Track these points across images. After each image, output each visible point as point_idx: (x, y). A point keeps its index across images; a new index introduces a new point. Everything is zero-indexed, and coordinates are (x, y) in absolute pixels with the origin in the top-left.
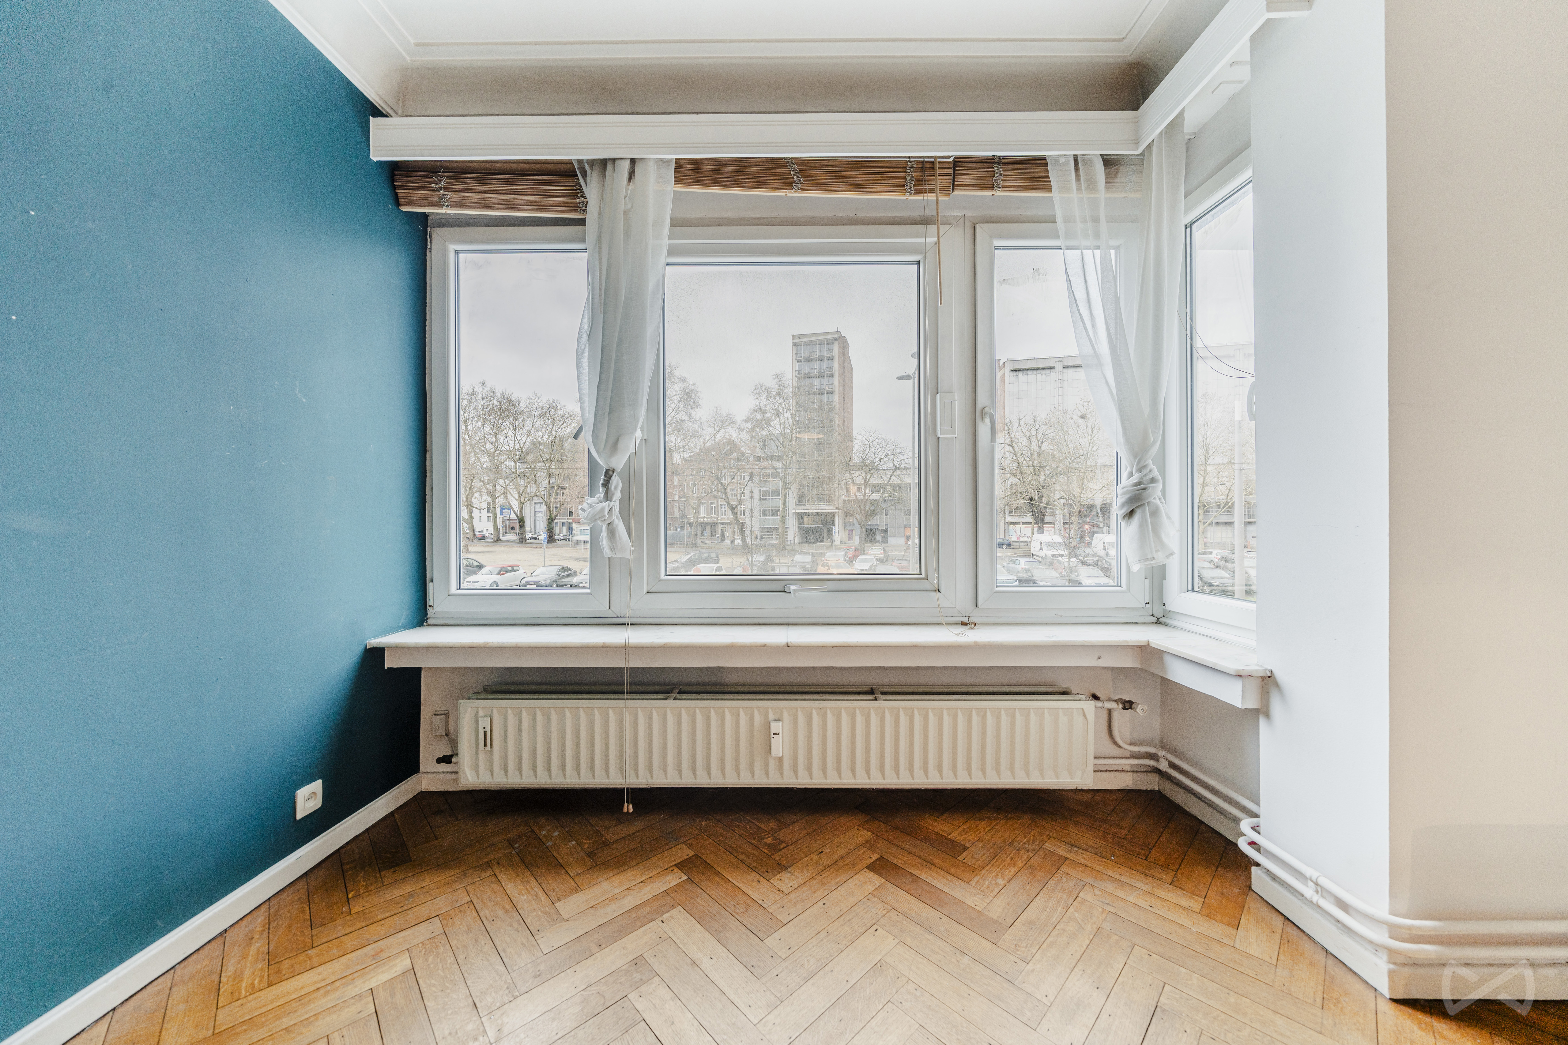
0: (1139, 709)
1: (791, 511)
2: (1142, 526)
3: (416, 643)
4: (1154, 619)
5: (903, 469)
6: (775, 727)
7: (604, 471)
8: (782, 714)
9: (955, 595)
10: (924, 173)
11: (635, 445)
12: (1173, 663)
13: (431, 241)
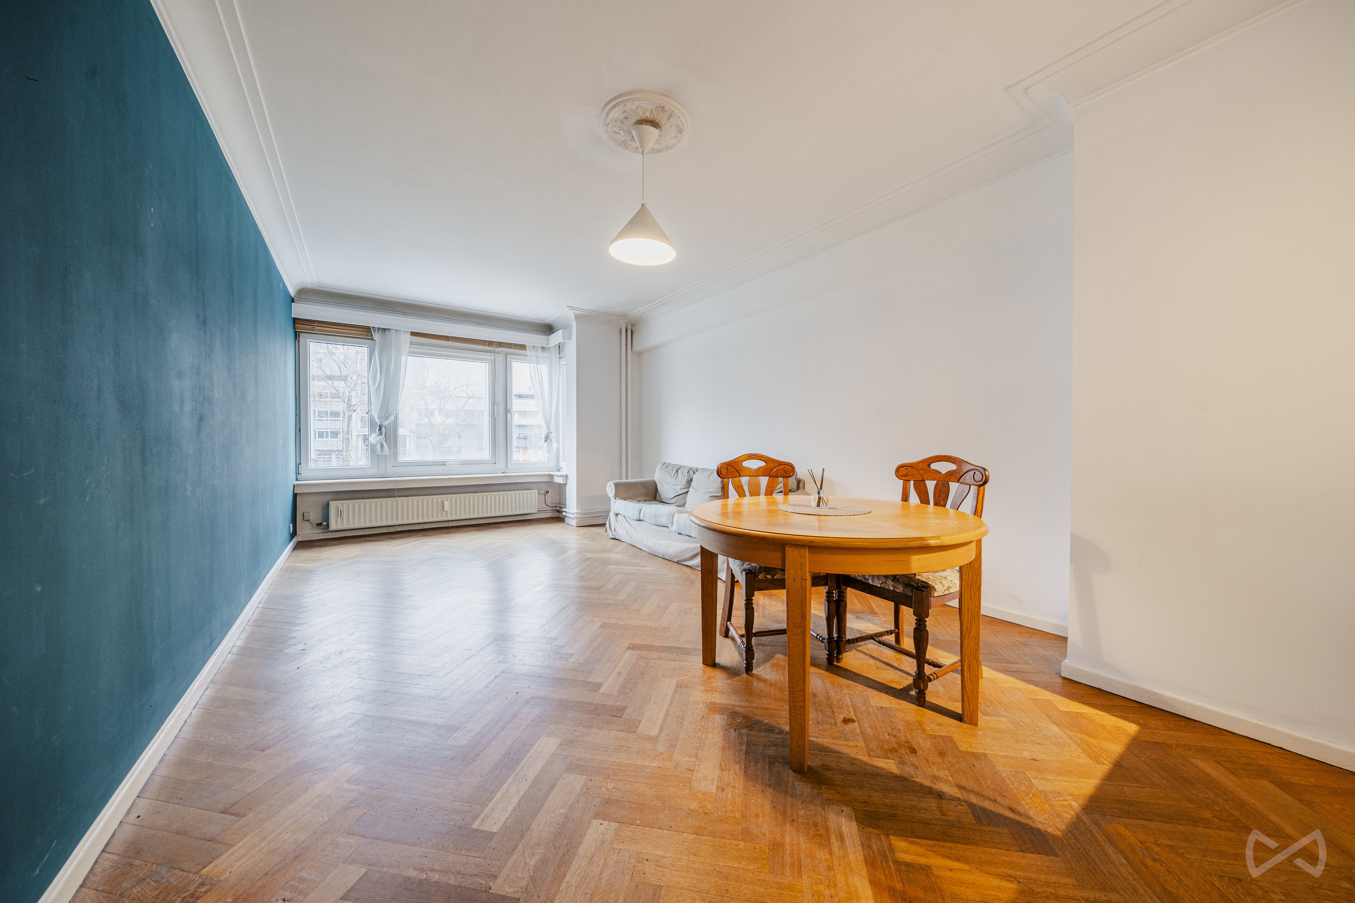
0: (550, 492)
1: (355, 433)
3: (314, 483)
4: (553, 470)
5: (476, 397)
6: (446, 502)
7: (378, 425)
8: (447, 499)
9: (501, 464)
10: (491, 343)
11: (394, 418)
12: (555, 478)
13: (299, 338)
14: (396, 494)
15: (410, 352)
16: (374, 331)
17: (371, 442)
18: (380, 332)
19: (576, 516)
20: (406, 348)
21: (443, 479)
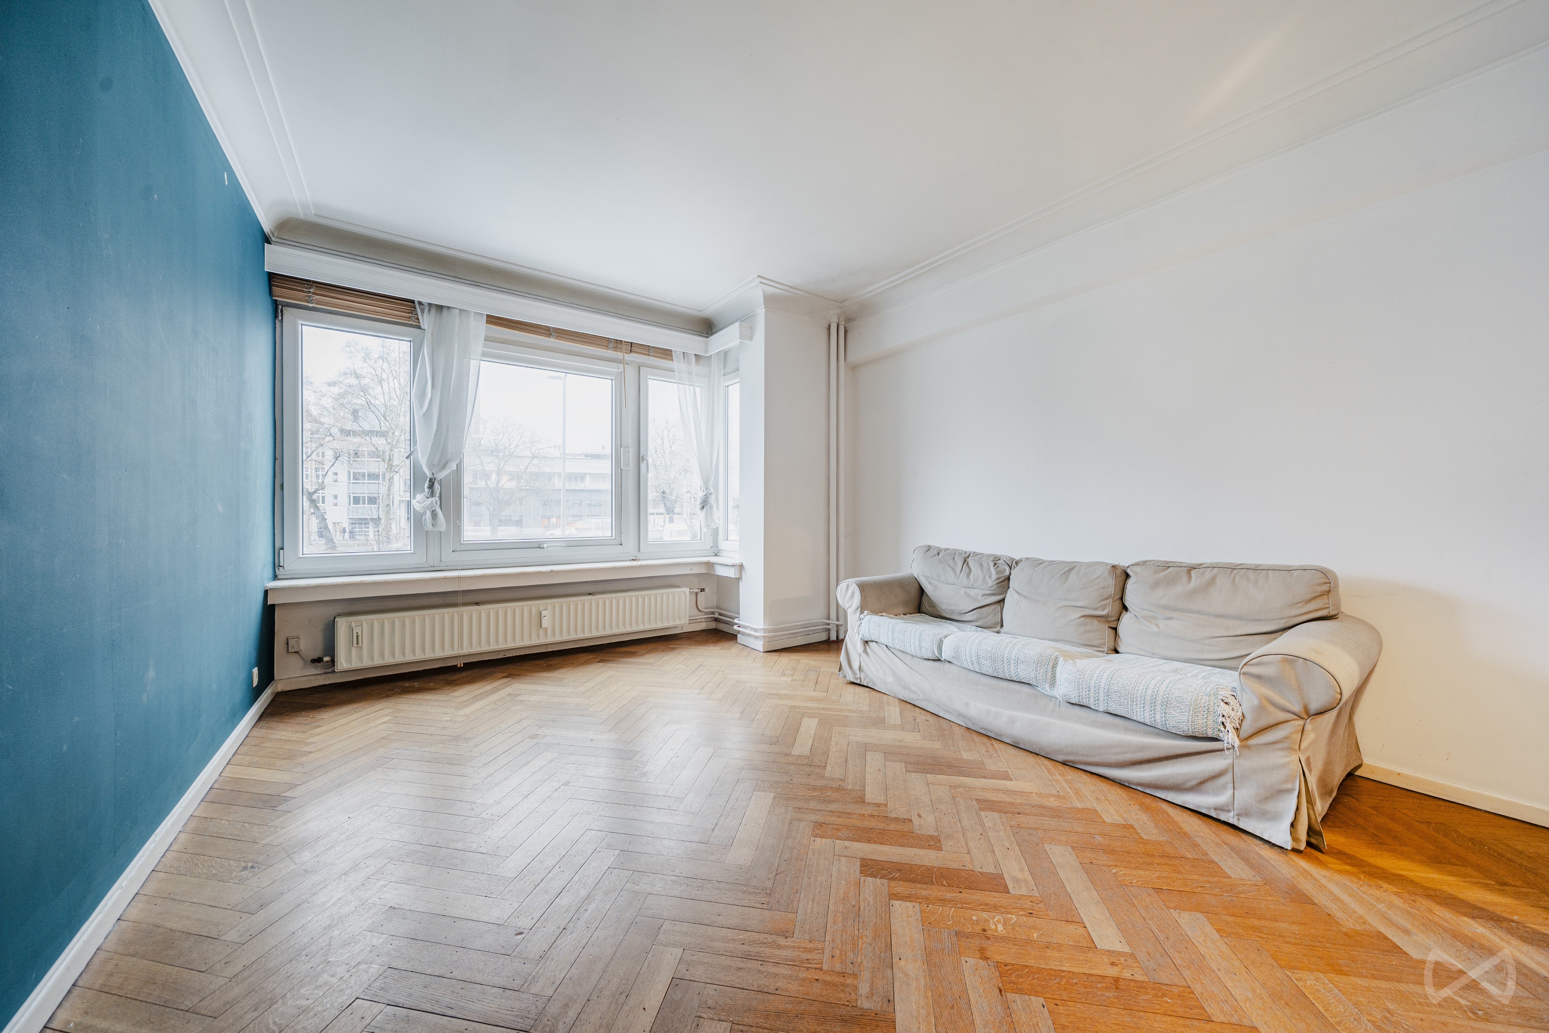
0: (706, 590)
1: (397, 499)
2: (707, 513)
3: (307, 585)
4: (714, 554)
6: (544, 613)
7: (428, 479)
8: (547, 606)
9: (630, 546)
10: (617, 344)
11: (455, 466)
12: (717, 567)
13: (282, 316)
14: (460, 599)
15: (484, 354)
16: (423, 311)
17: (414, 508)
18: (433, 311)
19: (762, 634)
20: (478, 346)
21: (539, 572)
